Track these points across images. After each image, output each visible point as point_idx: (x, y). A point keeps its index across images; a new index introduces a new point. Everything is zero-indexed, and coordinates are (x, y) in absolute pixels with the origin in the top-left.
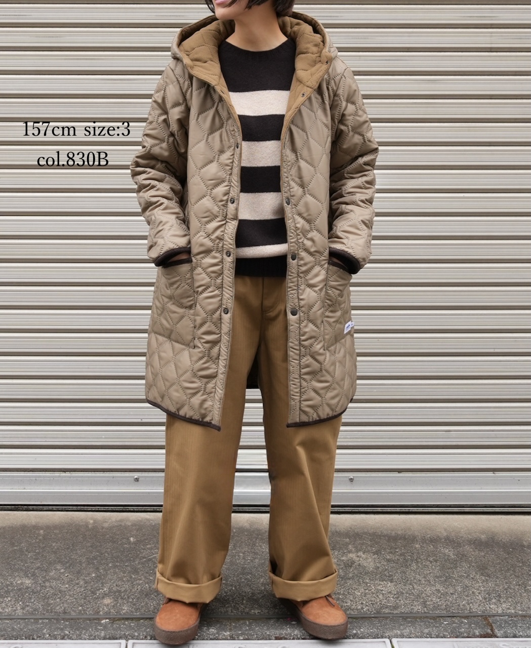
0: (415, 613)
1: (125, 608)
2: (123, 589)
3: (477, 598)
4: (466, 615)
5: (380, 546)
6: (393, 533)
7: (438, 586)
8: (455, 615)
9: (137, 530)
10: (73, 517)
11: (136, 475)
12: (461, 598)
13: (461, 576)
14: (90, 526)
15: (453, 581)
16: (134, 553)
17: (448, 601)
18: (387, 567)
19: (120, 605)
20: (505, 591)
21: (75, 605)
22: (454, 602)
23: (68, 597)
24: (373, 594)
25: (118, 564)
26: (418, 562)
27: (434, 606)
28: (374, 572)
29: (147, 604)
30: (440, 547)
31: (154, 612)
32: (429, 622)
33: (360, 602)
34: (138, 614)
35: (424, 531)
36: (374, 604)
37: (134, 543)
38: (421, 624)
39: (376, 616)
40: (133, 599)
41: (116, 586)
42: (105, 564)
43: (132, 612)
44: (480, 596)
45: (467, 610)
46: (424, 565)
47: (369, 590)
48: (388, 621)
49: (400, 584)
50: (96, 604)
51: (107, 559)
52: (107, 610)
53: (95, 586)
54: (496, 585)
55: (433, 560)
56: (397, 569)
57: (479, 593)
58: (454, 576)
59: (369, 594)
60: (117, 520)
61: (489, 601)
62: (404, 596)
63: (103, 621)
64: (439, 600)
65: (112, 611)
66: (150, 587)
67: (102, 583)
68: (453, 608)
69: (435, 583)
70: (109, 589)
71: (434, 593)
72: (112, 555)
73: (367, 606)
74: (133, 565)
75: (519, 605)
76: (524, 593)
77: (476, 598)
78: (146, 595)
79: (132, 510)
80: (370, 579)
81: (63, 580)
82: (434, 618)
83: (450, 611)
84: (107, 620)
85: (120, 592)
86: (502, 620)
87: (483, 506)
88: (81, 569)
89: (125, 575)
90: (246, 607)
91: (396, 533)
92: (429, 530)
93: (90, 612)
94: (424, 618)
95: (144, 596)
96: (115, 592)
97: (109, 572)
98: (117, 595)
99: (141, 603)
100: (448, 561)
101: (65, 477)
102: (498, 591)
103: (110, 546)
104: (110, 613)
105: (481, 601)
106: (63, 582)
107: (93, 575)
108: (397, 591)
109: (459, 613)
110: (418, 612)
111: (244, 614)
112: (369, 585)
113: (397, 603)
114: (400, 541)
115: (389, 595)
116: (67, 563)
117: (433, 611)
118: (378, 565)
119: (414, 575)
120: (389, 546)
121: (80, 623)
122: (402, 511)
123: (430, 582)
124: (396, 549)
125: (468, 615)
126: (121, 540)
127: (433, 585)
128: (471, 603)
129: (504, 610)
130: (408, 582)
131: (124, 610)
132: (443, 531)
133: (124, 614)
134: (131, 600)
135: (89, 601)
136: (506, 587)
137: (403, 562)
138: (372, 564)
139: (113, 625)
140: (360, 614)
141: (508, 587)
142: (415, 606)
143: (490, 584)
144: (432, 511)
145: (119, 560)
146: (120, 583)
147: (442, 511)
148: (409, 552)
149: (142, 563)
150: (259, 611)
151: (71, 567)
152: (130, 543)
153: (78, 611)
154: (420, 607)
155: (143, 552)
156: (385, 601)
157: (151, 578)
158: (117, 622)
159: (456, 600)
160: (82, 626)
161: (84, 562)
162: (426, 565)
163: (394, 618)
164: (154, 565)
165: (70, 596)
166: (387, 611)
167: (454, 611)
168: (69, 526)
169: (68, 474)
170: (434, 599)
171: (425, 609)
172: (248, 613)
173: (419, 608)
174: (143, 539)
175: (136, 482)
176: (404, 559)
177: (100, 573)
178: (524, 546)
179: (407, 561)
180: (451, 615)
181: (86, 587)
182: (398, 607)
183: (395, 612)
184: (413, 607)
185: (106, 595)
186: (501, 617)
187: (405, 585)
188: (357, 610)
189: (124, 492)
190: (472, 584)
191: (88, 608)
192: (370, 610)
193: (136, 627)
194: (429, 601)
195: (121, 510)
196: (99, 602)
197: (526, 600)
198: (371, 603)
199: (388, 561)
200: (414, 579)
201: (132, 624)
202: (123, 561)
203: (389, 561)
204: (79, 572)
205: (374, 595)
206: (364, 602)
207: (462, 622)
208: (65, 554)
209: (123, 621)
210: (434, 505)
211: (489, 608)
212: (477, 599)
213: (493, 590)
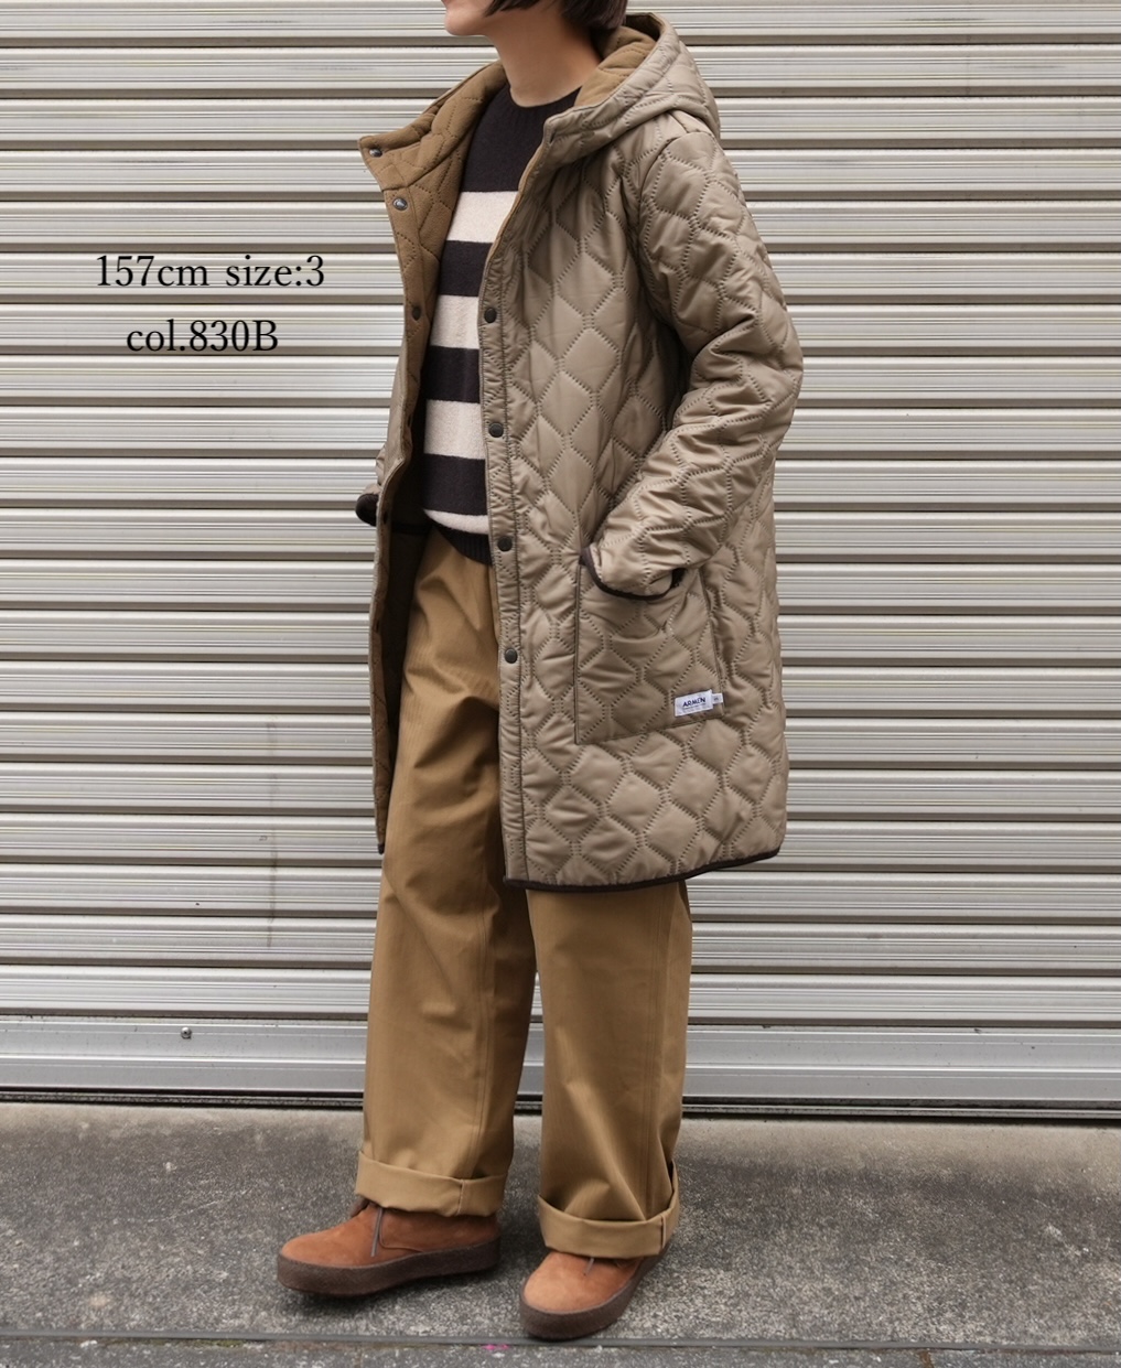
0: (770, 1340)
1: (137, 1318)
2: (136, 1276)
3: (913, 1308)
4: (881, 1346)
5: (714, 1190)
6: (747, 1161)
7: (830, 1282)
8: (858, 1345)
9: (183, 1147)
10: (47, 1116)
11: (186, 1025)
12: (876, 1308)
13: (883, 1260)
14: (81, 1136)
15: (864, 1271)
16: (170, 1197)
17: (847, 1315)
18: (721, 1237)
19: (125, 1310)
20: (977, 1295)
21: (28, 1308)
22: (860, 1316)
23: (15, 1290)
24: (682, 1294)
25: (133, 1220)
26: (792, 1227)
27: (815, 1325)
28: (691, 1248)
29: (184, 1308)
30: (847, 1193)
31: (197, 1327)
32: (796, 1360)
33: (652, 1314)
34: (162, 1329)
35: (814, 1158)
36: (681, 1317)
37: (173, 1174)
38: (779, 1364)
39: (683, 1343)
40: (155, 1297)
41: (123, 1267)
42: (103, 1219)
43: (149, 1324)
44: (919, 1305)
45: (885, 1334)
46: (806, 1234)
47: (675, 1287)
48: (706, 1356)
49: (745, 1274)
50: (75, 1306)
51: (109, 1209)
52: (95, 1319)
53: (78, 1267)
54: (959, 1281)
55: (827, 1221)
56: (744, 1241)
57: (919, 1298)
58: (869, 1259)
59: (674, 1296)
60: (142, 1123)
61: (937, 1315)
62: (750, 1302)
63: (85, 1344)
64: (826, 1312)
65: (107, 1321)
66: (195, 1272)
67: (93, 1262)
68: (856, 1330)
69: (824, 1273)
70: (107, 1273)
71: (817, 1296)
72: (122, 1201)
73: (665, 1321)
74: (164, 1223)
75: (1004, 1326)
76: (1019, 1300)
77: (910, 1309)
78: (185, 1289)
79: (176, 1101)
80: (680, 1262)
81: (9, 1252)
82: (810, 1352)
83: (847, 1336)
84: (94, 1342)
85: (128, 1280)
86: (960, 1358)
87: (953, 1104)
88: (50, 1229)
89: (145, 1244)
90: (399, 1320)
91: (751, 1161)
92: (827, 1155)
93: (59, 1324)
94: (788, 1350)
95: (179, 1291)
96: (118, 1281)
97: (110, 1237)
98: (121, 1287)
99: (172, 1305)
100: (859, 1226)
101: (31, 1026)
102: (962, 1294)
103: (120, 1181)
104: (102, 1326)
105: (919, 1315)
106: (9, 1258)
107: (76, 1243)
108: (737, 1290)
109: (867, 1340)
110: (777, 1336)
111: (393, 1334)
112: (676, 1275)
113: (733, 1318)
114: (759, 1180)
115: (717, 1299)
116: (21, 1215)
117: (809, 1335)
118: (703, 1232)
119: (778, 1254)
120: (732, 1189)
121: (34, 1346)
122: (770, 1112)
123: (813, 1272)
124: (748, 1196)
125: (886, 1345)
126: (144, 1168)
127: (818, 1279)
128: (898, 1319)
129: (968, 1336)
130: (765, 1271)
131: (133, 1320)
132: (857, 1159)
133: (133, 1329)
134: (151, 1300)
135: (59, 1300)
136: (981, 1284)
137: (760, 1226)
138: (690, 1229)
139: (104, 1353)
140: (647, 1339)
141: (986, 1286)
142: (772, 1324)
143: (946, 1278)
144: (838, 1113)
145: (135, 1211)
146: (131, 1261)
147: (861, 1113)
148: (776, 1203)
149: (186, 1220)
150: (428, 1329)
151: (29, 1226)
152: (163, 1174)
153: (32, 1322)
154: (783, 1325)
155: (190, 1194)
156: (707, 1311)
157: (200, 1252)
158: (115, 1346)
159: (864, 1313)
160: (37, 1354)
161: (60, 1214)
162: (810, 1235)
163: (722, 1349)
164: (210, 1223)
165: (21, 1288)
166: (708, 1333)
167: (857, 1337)
168: (36, 1135)
169: (37, 1021)
170: (816, 1310)
171: (794, 1331)
172: (401, 1332)
173: (781, 1328)
174: (192, 1165)
175: (186, 1041)
176: (762, 1220)
177: (92, 1238)
178: (1034, 1195)
179: (768, 1225)
180: (850, 1345)
181: (58, 1268)
182: (733, 1327)
183: (726, 1336)
184: (767, 1326)
185: (98, 1286)
186: (959, 1352)
187: (755, 1278)
188: (643, 1329)
189: (160, 1062)
190: (906, 1278)
191: (55, 1315)
192: (672, 1331)
193: (154, 1358)
194: (804, 1314)
195: (152, 1100)
196: (81, 1303)
197: (1022, 1316)
198: (676, 1316)
199: (727, 1222)
200: (779, 1264)
201: (145, 1352)
202: (145, 1214)
203: (727, 1224)
204: (44, 1237)
205: (685, 1298)
206: (661, 1314)
207: (869, 1362)
208: (21, 1197)
209: (127, 1345)
210: (842, 1100)
211: (935, 1331)
212: (913, 1312)
213: (951, 1292)
